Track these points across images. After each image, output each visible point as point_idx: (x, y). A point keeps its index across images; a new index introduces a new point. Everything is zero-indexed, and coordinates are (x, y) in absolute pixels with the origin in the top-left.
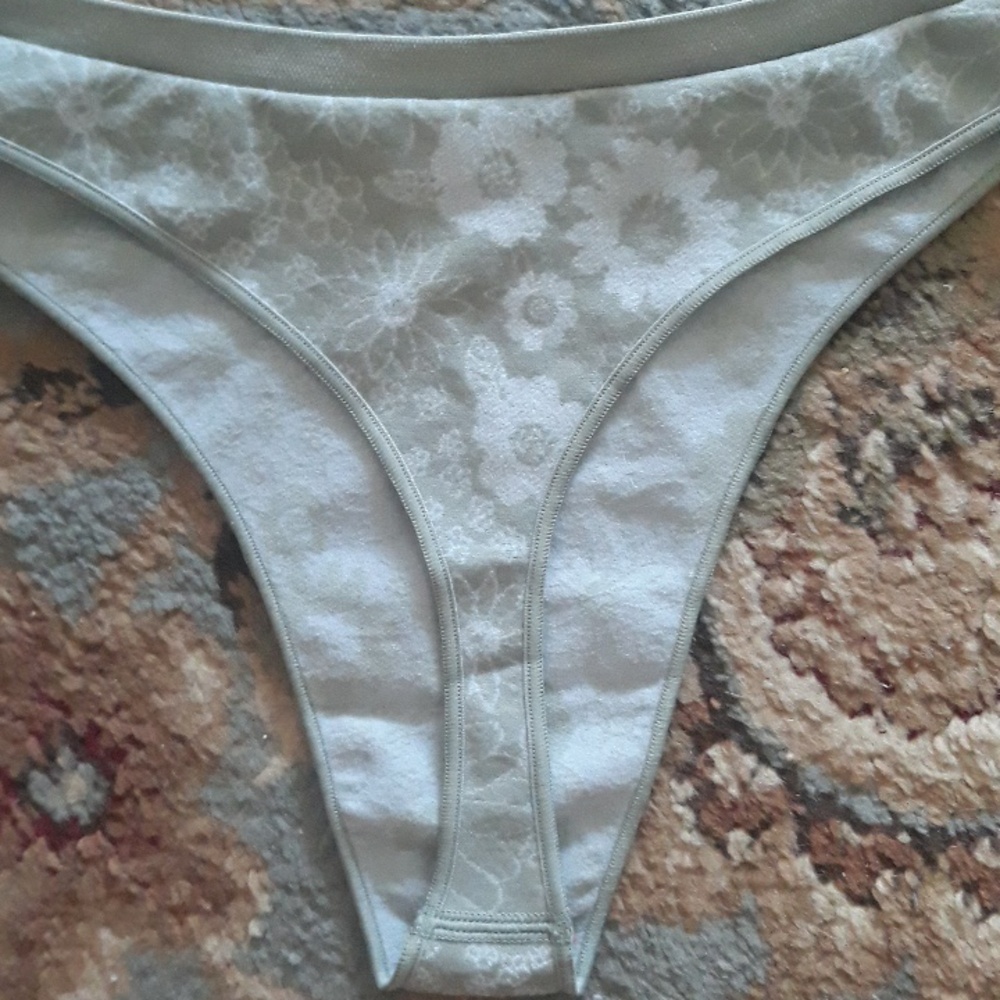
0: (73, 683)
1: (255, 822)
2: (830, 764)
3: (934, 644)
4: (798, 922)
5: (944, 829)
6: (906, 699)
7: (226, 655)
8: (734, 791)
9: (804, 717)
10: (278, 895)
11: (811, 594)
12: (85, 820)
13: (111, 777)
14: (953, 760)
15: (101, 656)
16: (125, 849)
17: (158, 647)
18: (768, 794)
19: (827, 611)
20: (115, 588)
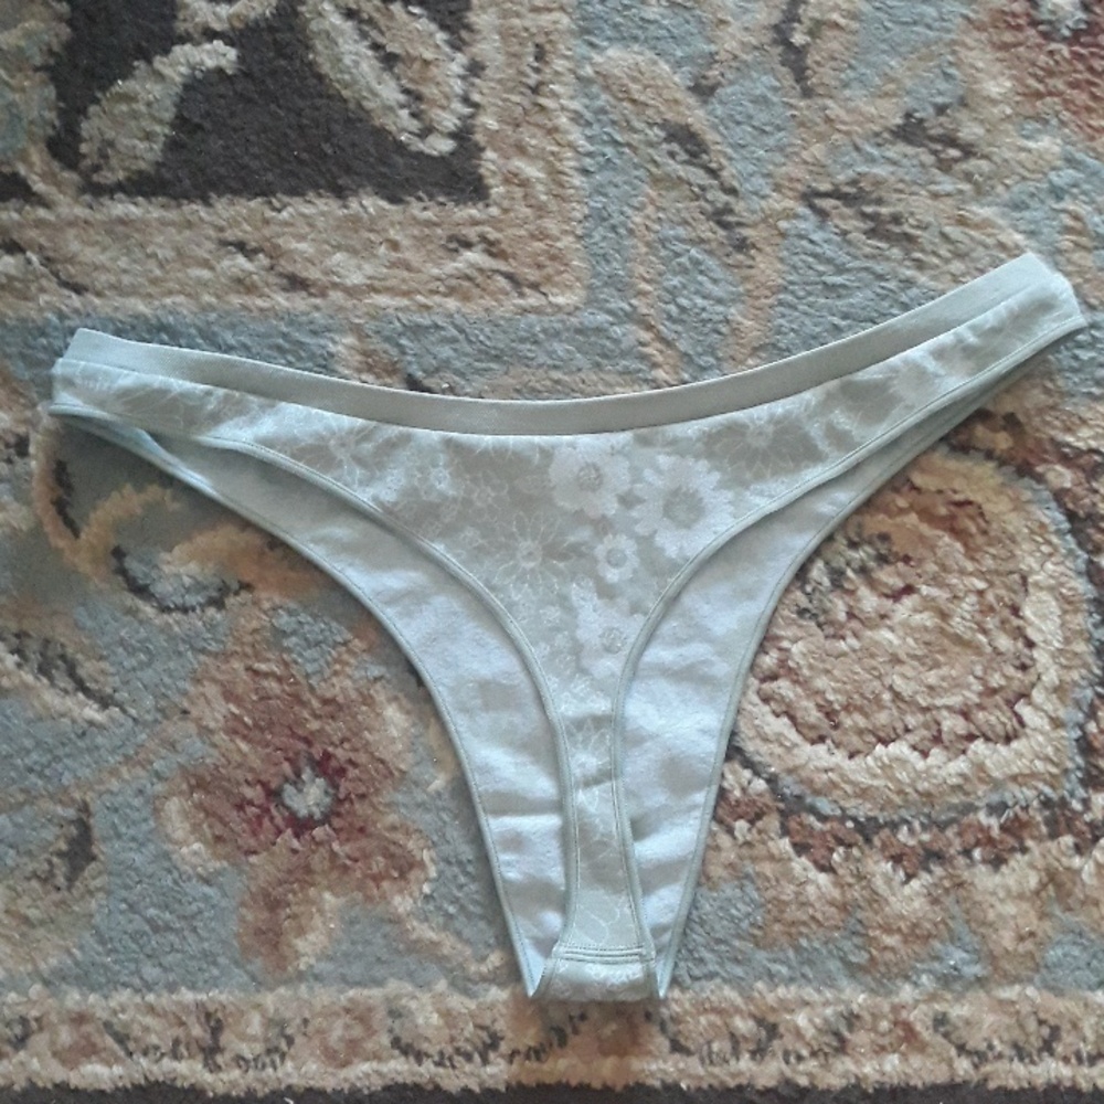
0: (314, 725)
1: (428, 817)
2: (799, 775)
3: (862, 695)
4: (783, 883)
5: (875, 819)
6: (845, 732)
7: (410, 706)
8: (737, 793)
9: (781, 745)
10: (442, 865)
11: (782, 663)
12: (318, 816)
13: (336, 787)
14: (879, 772)
15: (333, 707)
16: (343, 836)
17: (368, 700)
18: (760, 795)
19: (793, 674)
20: (344, 663)
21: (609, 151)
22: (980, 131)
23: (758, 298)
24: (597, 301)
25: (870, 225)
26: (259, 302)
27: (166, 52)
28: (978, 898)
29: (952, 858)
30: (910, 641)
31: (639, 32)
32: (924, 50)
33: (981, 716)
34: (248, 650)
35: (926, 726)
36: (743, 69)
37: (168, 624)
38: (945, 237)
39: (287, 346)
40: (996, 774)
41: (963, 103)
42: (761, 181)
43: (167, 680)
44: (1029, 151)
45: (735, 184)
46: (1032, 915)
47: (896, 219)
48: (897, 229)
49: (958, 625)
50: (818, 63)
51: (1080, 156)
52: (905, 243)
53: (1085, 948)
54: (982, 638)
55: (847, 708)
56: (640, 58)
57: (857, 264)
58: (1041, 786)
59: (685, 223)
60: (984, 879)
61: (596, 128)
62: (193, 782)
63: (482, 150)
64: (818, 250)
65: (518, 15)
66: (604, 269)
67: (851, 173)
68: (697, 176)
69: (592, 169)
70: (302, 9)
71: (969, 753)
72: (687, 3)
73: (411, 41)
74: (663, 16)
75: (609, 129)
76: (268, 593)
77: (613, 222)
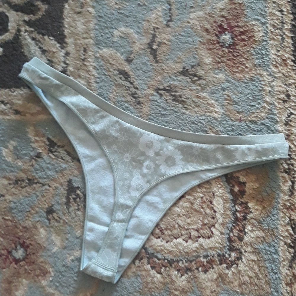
0: (21, 234)
1: (51, 259)
2: (153, 247)
3: (170, 225)
4: (148, 277)
5: (173, 259)
6: (166, 236)
7: (47, 229)
10: (55, 272)
12: (21, 258)
13: (26, 251)
14: (174, 246)
15: (26, 229)
16: (28, 264)
17: (35, 227)
18: (142, 253)
20: (29, 217)
21: (103, 77)
22: (203, 72)
25: (173, 98)
26: (8, 117)
28: (200, 281)
29: (193, 270)
30: (183, 211)
31: (112, 45)
32: (188, 50)
33: (202, 231)
34: (3, 213)
35: (187, 234)
36: (139, 55)
38: (193, 101)
39: (14, 129)
40: (206, 247)
41: (199, 65)
42: (145, 86)
44: (216, 78)
45: (137, 86)
46: (215, 286)
47: (180, 96)
48: (180, 99)
49: (196, 206)
50: (160, 54)
51: (230, 79)
52: (183, 103)
54: (202, 210)
55: (166, 229)
56: (112, 52)
57: (170, 108)
58: (217, 250)
59: (124, 97)
60: (202, 276)
61: (100, 71)
64: (159, 104)
65: (79, 40)
67: (168, 84)
68: (128, 84)
69: (99, 82)
70: (20, 37)
71: (198, 241)
72: (125, 37)
73: (50, 46)
74: (118, 40)
75: (103, 71)
76: (8, 197)
77: (104, 96)
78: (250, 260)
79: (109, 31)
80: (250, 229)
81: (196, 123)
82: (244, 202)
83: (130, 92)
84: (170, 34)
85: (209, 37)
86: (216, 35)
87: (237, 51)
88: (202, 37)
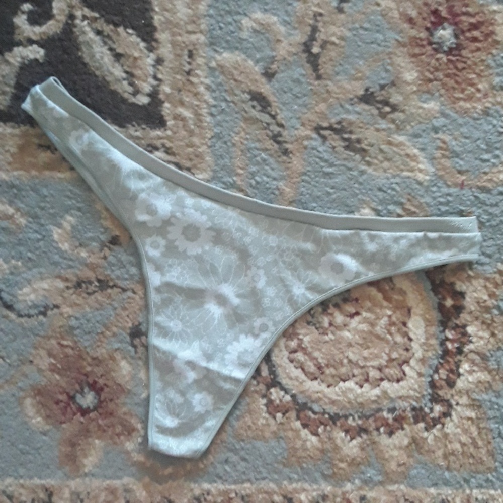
0: (89, 369)
2: (305, 394)
3: (335, 360)
4: (297, 440)
5: (338, 414)
6: (326, 376)
7: (132, 361)
8: (278, 402)
9: (298, 381)
11: (299, 345)
12: (91, 407)
13: (100, 396)
14: (340, 394)
15: (97, 361)
16: (103, 416)
17: (112, 358)
18: (288, 403)
19: (304, 350)
20: (101, 341)
21: (224, 105)
22: (400, 98)
23: (292, 178)
24: (217, 177)
25: (347, 144)
26: (60, 175)
27: (10, 50)
28: (382, 448)
30: (357, 336)
31: (238, 45)
32: (376, 57)
33: (387, 370)
34: (59, 335)
35: (362, 374)
36: (288, 65)
37: (22, 323)
38: (381, 151)
39: (72, 196)
40: (392, 396)
41: (393, 84)
42: (296, 121)
43: (22, 347)
44: (424, 108)
45: (283, 122)
46: (405, 456)
47: (359, 141)
48: (358, 146)
49: (378, 330)
50: (325, 63)
51: (448, 111)
52: (363, 153)
53: (427, 471)
54: (388, 336)
55: (327, 366)
56: (239, 58)
57: (339, 163)
58: (412, 401)
59: (259, 141)
60: (384, 440)
61: (217, 94)
62: (36, 392)
63: (163, 102)
64: (321, 156)
65: (180, 35)
66: (221, 162)
67: (338, 118)
68: (266, 118)
69: (216, 113)
70: (75, 30)
71: (381, 386)
72: (262, 30)
73: (128, 47)
74: (251, 37)
75: (223, 94)
76: (66, 310)
77: (225, 139)
78: (464, 418)
79: (234, 19)
80: (468, 369)
81: (385, 189)
82: (460, 325)
83: (270, 134)
84: (343, 25)
85: (413, 32)
86: (427, 29)
87: (464, 60)
88: (401, 31)
